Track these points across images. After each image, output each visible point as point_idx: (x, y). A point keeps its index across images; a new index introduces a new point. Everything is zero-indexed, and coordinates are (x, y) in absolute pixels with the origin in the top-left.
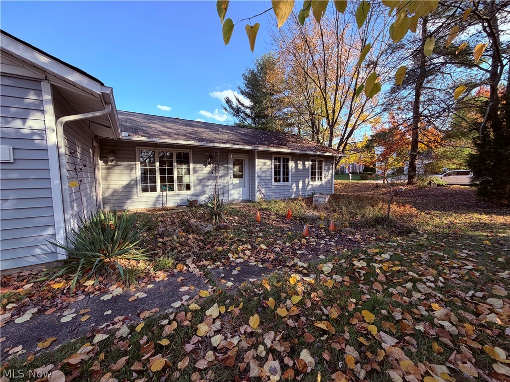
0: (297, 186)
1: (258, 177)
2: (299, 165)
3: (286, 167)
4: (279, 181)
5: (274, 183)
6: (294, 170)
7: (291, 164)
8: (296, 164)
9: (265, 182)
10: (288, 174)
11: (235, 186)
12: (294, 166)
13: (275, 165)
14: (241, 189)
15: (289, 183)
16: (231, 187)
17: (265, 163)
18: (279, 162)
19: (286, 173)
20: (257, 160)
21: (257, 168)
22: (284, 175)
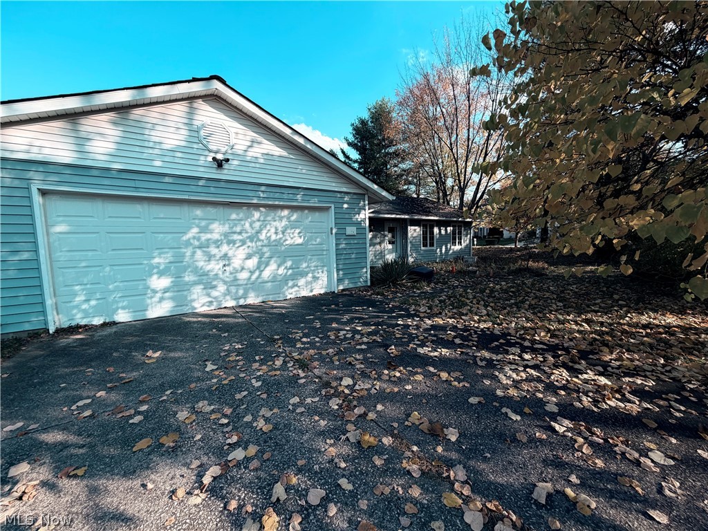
0: (441, 251)
1: (410, 242)
2: (442, 231)
3: (432, 233)
4: (426, 246)
5: (423, 248)
6: (438, 236)
7: (436, 230)
8: (440, 230)
9: (415, 248)
10: (433, 240)
11: (390, 252)
12: (438, 231)
13: (423, 231)
14: (394, 254)
15: (434, 248)
16: (386, 252)
17: (415, 230)
18: (426, 228)
19: (432, 238)
20: (409, 227)
21: (409, 235)
22: (430, 240)
